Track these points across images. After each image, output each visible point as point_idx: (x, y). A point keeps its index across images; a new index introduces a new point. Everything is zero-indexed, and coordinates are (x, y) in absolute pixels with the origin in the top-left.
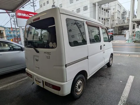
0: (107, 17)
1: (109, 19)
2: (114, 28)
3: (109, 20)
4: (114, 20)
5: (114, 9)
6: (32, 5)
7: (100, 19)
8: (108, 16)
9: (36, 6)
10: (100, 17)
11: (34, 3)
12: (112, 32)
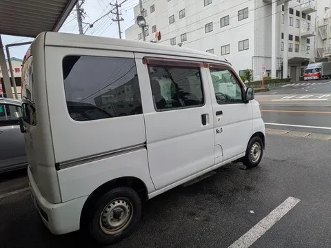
0: (306, 30)
1: (310, 35)
2: (325, 60)
3: (311, 39)
4: (325, 39)
5: (326, 9)
6: (115, 19)
7: (283, 38)
8: (308, 29)
9: (122, 20)
10: (283, 34)
11: (118, 15)
12: (318, 70)
